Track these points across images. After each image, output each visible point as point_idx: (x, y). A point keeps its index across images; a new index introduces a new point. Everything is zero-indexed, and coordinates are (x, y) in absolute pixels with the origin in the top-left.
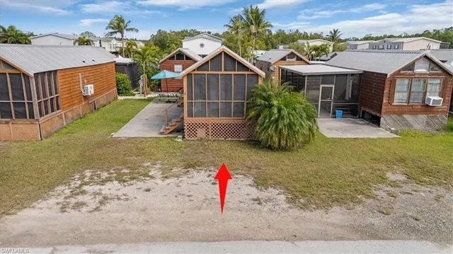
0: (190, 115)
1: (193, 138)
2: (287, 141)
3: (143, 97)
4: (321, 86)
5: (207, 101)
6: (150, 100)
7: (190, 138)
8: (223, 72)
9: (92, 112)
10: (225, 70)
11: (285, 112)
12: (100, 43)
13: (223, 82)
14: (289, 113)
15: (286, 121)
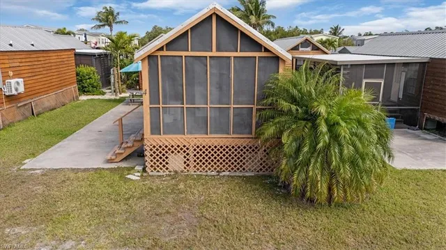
0: (156, 130)
1: (161, 173)
2: (345, 191)
3: (113, 97)
4: (364, 81)
5: (185, 106)
6: (121, 101)
7: (155, 173)
8: (214, 53)
9: (26, 118)
10: (218, 50)
11: (344, 130)
12: (85, 37)
13: (215, 71)
14: (352, 134)
15: (348, 151)
